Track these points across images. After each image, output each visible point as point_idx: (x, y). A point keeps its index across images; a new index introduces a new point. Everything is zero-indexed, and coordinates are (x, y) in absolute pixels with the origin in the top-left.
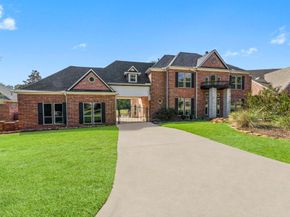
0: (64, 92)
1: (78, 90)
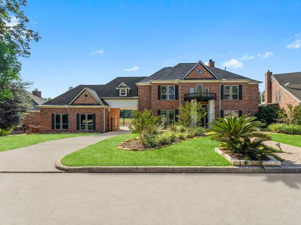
0: (66, 106)
1: (76, 105)
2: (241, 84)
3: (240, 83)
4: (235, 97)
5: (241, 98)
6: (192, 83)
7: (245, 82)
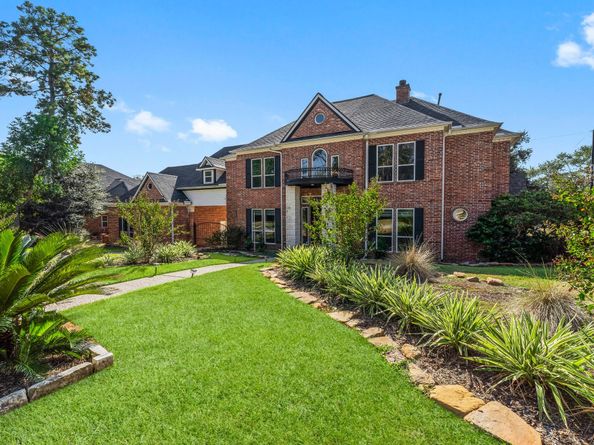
2: (423, 138)
3: (420, 135)
4: (405, 173)
5: (421, 176)
6: (304, 149)
7: (435, 129)
